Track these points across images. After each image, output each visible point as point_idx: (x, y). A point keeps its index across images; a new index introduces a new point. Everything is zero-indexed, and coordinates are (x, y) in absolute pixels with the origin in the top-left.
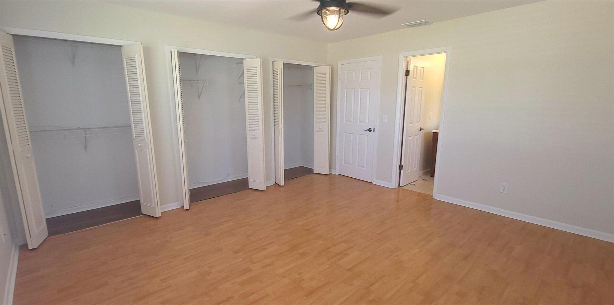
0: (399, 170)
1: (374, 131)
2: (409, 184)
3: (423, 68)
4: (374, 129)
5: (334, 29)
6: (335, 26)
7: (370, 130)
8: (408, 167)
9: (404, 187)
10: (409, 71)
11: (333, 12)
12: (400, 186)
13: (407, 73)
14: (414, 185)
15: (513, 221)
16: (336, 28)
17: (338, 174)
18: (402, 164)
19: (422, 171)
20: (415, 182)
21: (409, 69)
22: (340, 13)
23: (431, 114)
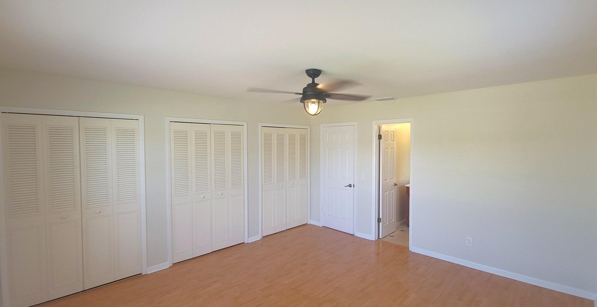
0: (378, 223)
1: (354, 187)
2: (387, 235)
3: (393, 132)
4: (354, 185)
5: (315, 115)
6: (316, 112)
7: (350, 186)
8: (386, 220)
9: (383, 239)
10: (381, 135)
11: (314, 103)
12: (380, 238)
13: (380, 137)
14: (392, 236)
15: (480, 273)
16: (317, 114)
17: (323, 226)
18: (381, 217)
19: (399, 222)
20: (393, 233)
21: (381, 134)
22: (319, 103)
23: (404, 169)
